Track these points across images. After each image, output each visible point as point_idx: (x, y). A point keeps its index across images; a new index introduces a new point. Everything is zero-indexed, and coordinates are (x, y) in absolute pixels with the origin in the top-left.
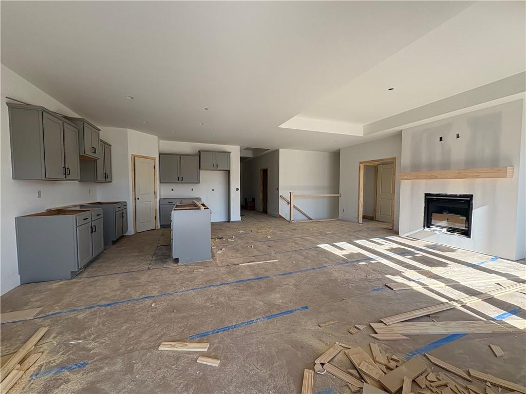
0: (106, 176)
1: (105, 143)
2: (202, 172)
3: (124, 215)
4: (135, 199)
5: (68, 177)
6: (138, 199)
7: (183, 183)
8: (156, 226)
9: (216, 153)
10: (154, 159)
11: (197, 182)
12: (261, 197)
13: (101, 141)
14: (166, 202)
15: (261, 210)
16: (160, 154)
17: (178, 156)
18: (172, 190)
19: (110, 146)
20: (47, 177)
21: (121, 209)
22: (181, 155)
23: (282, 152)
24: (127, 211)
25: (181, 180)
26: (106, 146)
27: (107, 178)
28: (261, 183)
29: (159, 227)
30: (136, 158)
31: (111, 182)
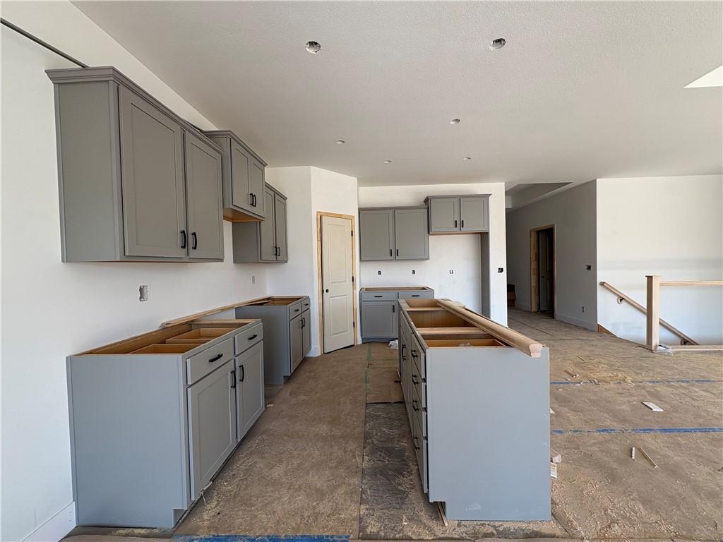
0: (277, 251)
1: (276, 192)
2: (433, 239)
3: (304, 324)
4: (323, 291)
5: (193, 254)
6: (327, 291)
7: (398, 260)
8: (355, 339)
9: (460, 199)
10: (351, 218)
11: (423, 257)
12: (534, 283)
13: (268, 186)
14: (371, 296)
15: (534, 309)
16: (360, 210)
17: (391, 212)
18: (380, 273)
19: (285, 199)
20: (127, 254)
21: (300, 312)
22: (394, 209)
23: (603, 186)
24: (309, 314)
25: (394, 255)
26: (277, 198)
27: (279, 255)
28: (533, 257)
29: (360, 342)
30: (323, 217)
31: (287, 262)
